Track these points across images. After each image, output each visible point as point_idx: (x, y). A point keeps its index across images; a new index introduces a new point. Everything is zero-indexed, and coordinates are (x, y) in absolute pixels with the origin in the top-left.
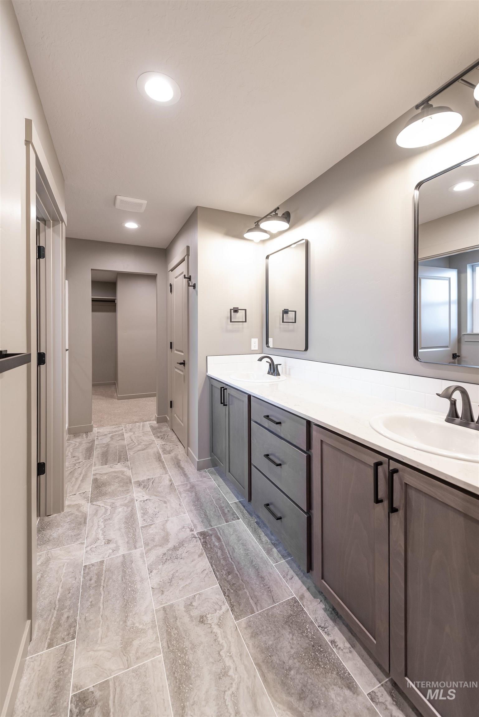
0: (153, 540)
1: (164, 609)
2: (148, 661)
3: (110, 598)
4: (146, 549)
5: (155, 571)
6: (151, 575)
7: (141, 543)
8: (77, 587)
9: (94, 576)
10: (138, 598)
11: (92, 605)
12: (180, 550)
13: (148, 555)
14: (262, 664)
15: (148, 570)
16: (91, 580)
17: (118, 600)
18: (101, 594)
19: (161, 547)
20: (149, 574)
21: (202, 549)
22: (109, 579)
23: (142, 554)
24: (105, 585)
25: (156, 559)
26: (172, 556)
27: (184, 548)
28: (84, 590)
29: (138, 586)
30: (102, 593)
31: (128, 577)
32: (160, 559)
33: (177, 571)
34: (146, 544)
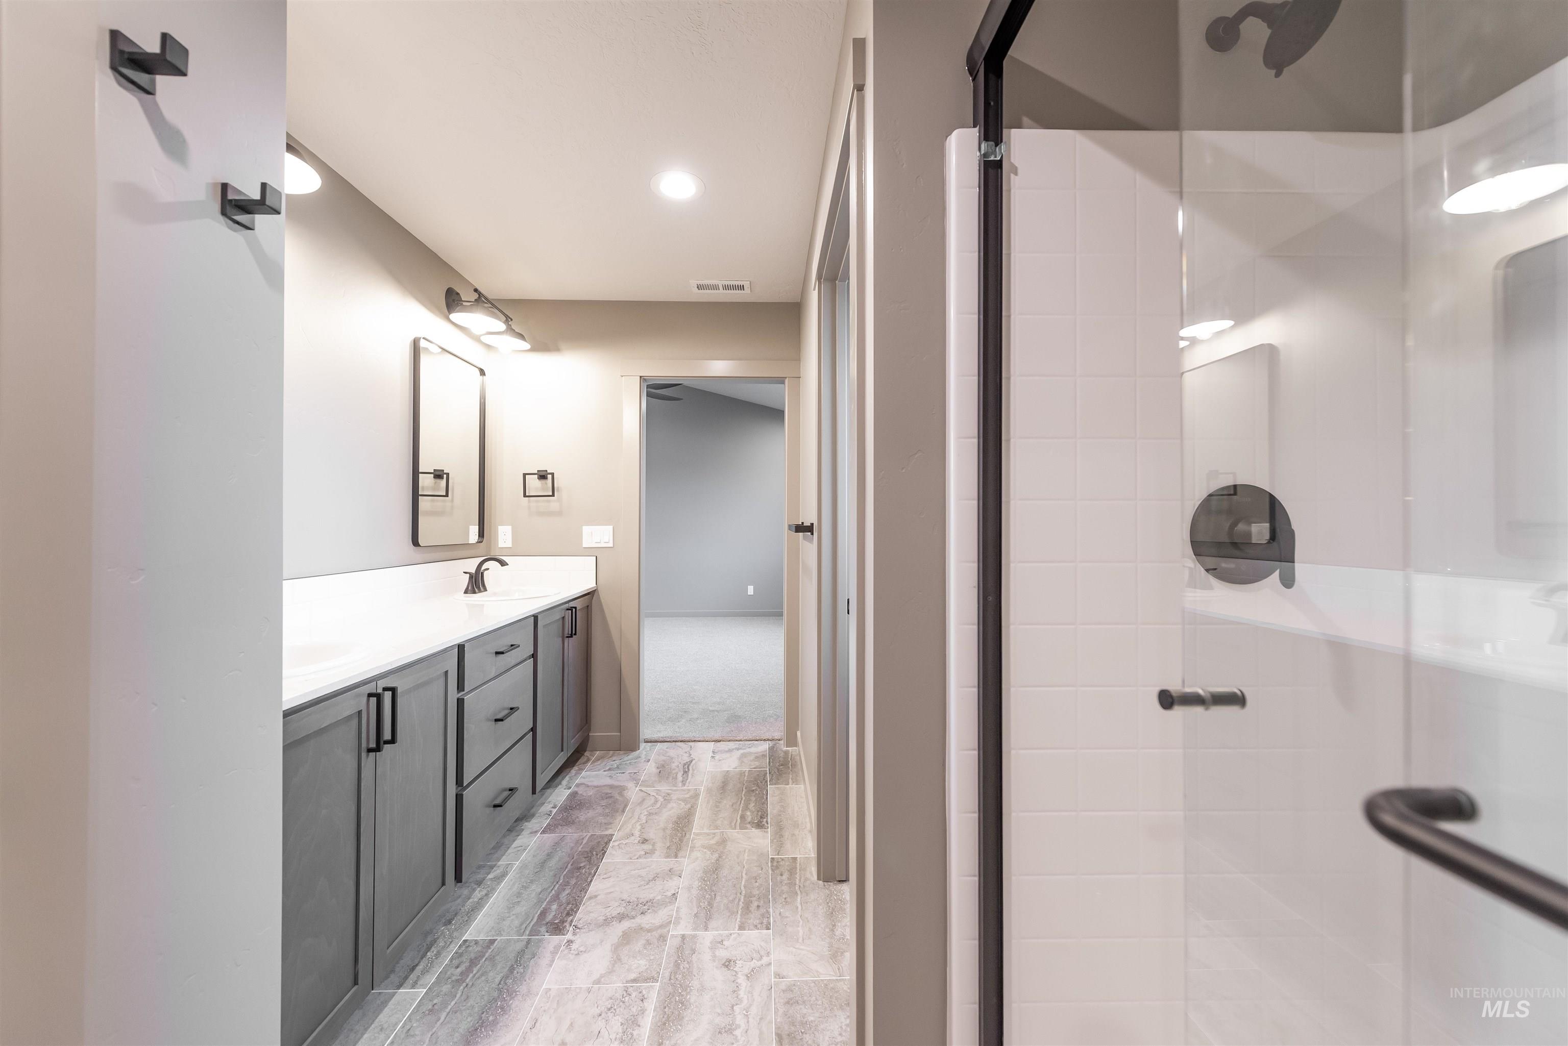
0: (649, 943)
1: (676, 856)
2: (706, 831)
3: (733, 880)
4: (667, 929)
5: (669, 894)
6: (675, 891)
7: (671, 944)
8: (776, 902)
9: (754, 910)
10: (700, 872)
11: (756, 879)
12: (615, 913)
13: (668, 919)
14: (620, 811)
15: (677, 898)
16: (758, 906)
17: (724, 876)
18: (745, 887)
19: (642, 926)
20: (678, 893)
21: (584, 904)
22: (733, 901)
23: (677, 922)
24: (739, 895)
25: (659, 909)
26: (633, 907)
27: (608, 914)
28: (766, 896)
29: (696, 884)
30: (742, 888)
31: (707, 897)
32: (653, 908)
33: (639, 887)
34: (663, 938)
